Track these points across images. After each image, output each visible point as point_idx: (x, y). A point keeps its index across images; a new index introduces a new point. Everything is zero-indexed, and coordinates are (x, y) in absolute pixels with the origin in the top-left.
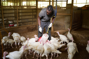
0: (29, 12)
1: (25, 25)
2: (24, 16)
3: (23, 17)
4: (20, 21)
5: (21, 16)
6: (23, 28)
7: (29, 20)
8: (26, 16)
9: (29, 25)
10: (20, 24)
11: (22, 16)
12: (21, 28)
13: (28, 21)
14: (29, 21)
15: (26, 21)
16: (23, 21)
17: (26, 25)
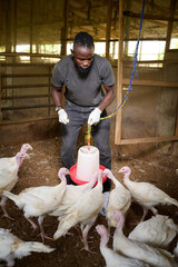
0: (38, 76)
1: (24, 116)
2: (20, 87)
3: (18, 92)
4: (9, 104)
5: (10, 87)
6: (18, 126)
7: (37, 101)
8: (26, 86)
9: (35, 118)
10: (8, 115)
11: (13, 87)
12: (9, 127)
13: (33, 104)
14: (37, 104)
15: (28, 104)
16: (18, 104)
17: (27, 116)
